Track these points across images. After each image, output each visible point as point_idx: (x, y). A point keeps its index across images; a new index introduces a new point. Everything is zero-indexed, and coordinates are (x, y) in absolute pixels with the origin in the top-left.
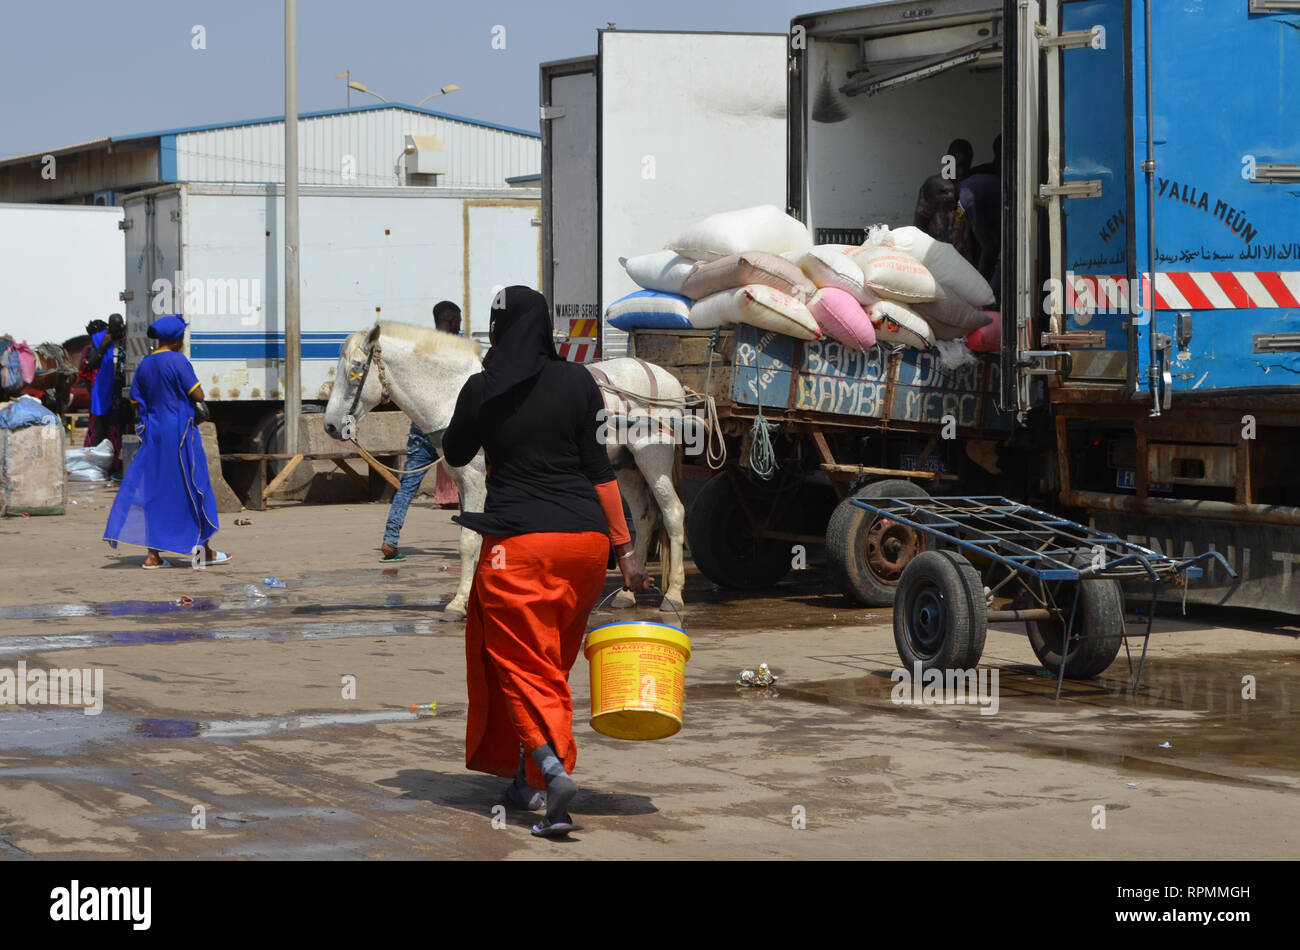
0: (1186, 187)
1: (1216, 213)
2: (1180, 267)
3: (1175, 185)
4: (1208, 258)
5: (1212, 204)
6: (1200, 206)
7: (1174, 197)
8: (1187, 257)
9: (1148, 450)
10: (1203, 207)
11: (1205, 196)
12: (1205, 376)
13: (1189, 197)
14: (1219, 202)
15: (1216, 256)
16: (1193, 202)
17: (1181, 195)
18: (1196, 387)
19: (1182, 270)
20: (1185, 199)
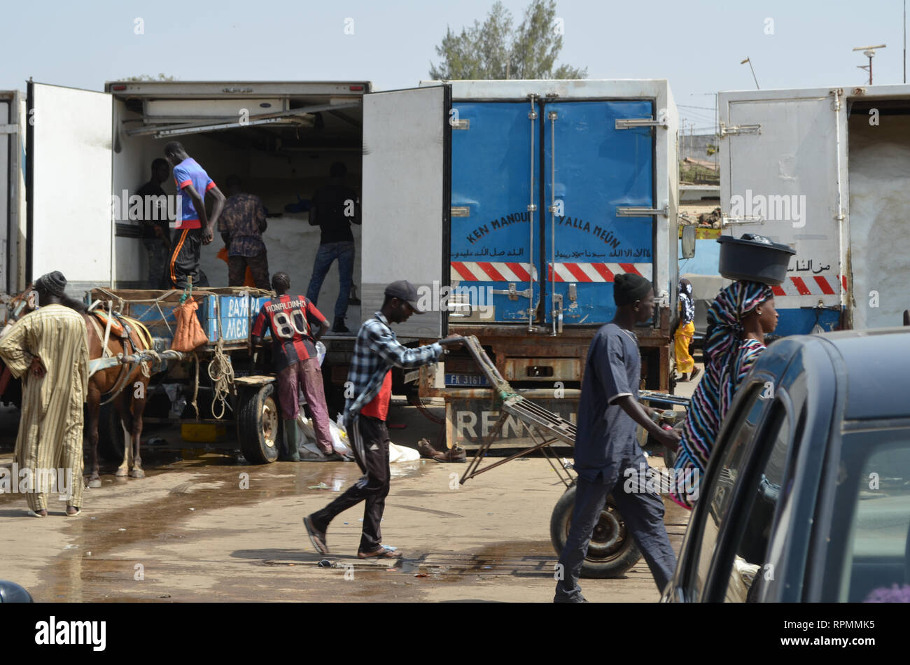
0: (576, 220)
1: (595, 232)
2: (572, 261)
3: (570, 219)
4: (590, 256)
5: (592, 228)
6: (584, 229)
7: (569, 225)
8: (577, 255)
9: (506, 362)
10: (586, 230)
11: (588, 224)
12: (586, 317)
13: (578, 224)
14: (597, 227)
15: (594, 255)
16: (580, 227)
17: (573, 225)
18: (581, 322)
19: (573, 262)
20: (575, 226)
